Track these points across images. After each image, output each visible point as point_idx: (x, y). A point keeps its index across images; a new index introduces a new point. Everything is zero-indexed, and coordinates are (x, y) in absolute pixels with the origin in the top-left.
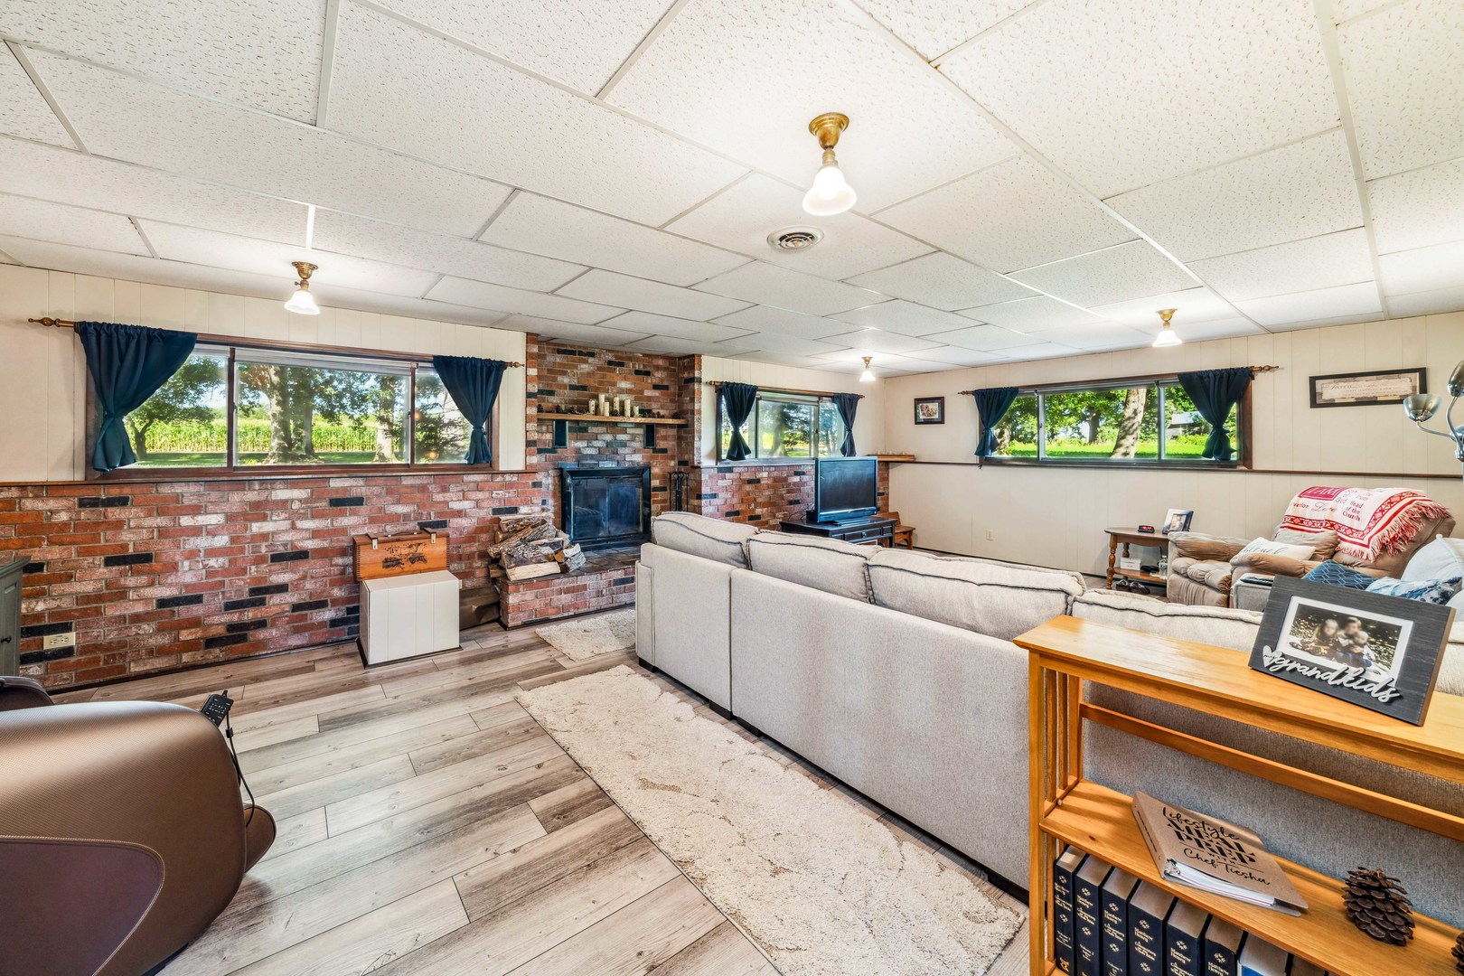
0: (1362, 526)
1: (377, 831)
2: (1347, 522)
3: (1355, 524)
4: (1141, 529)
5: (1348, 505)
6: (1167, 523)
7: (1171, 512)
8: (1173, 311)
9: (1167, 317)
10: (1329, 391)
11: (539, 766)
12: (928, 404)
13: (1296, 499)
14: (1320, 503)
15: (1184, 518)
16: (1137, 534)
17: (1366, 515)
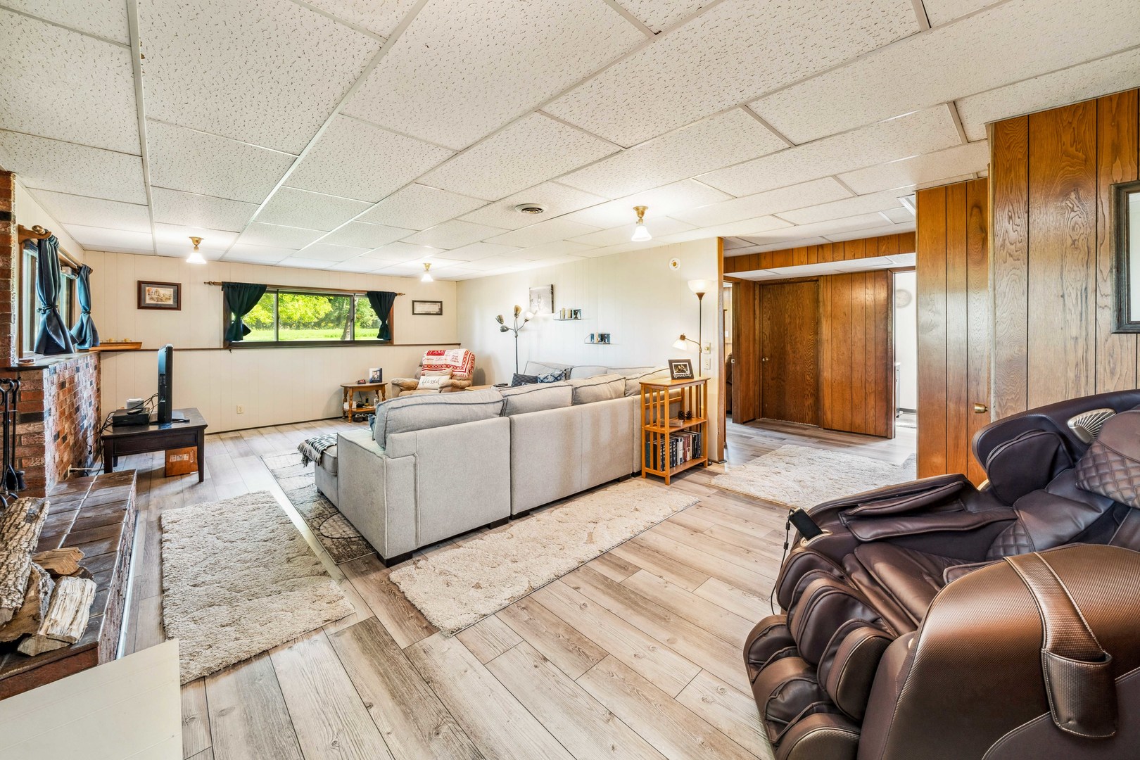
0: (460, 364)
1: (681, 645)
2: (453, 364)
3: (457, 364)
4: (359, 383)
5: (451, 357)
6: (371, 377)
7: (371, 370)
8: (430, 264)
9: (427, 267)
10: (420, 308)
11: (577, 588)
12: (159, 289)
13: (426, 357)
14: (438, 357)
15: (378, 372)
16: (357, 385)
17: (461, 359)
